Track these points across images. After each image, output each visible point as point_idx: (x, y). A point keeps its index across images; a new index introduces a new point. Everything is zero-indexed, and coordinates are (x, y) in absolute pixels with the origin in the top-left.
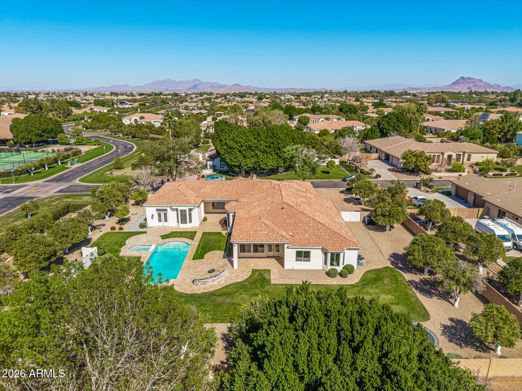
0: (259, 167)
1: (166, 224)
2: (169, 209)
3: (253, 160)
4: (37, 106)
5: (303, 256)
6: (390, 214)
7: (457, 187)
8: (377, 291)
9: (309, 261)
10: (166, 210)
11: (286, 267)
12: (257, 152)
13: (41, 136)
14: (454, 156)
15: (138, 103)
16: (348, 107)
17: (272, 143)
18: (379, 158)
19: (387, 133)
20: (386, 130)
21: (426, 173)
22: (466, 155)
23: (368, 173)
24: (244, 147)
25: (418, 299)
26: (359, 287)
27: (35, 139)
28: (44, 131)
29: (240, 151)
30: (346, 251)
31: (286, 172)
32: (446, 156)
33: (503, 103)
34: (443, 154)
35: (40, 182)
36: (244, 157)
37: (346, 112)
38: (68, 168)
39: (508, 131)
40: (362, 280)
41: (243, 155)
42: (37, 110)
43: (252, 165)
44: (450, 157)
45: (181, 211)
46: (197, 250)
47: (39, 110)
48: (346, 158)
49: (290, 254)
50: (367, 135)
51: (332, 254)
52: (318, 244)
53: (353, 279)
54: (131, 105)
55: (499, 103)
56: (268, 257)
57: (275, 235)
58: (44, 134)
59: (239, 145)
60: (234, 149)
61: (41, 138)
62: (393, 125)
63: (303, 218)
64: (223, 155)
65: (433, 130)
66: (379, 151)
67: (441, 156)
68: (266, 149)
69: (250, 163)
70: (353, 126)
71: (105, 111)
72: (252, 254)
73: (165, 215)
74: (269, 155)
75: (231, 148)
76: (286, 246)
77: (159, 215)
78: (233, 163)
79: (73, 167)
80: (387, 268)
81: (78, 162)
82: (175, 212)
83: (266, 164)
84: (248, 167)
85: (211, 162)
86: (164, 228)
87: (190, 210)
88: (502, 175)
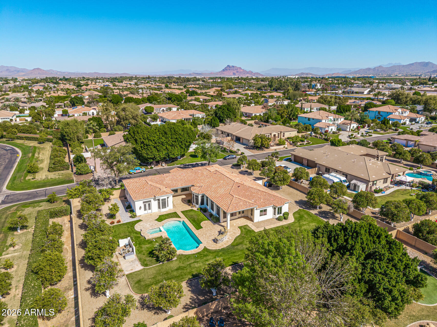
0: (168, 157)
1: (150, 211)
2: (152, 200)
3: (165, 152)
5: (264, 212)
6: (284, 179)
7: (295, 156)
8: (306, 222)
9: (266, 214)
10: (150, 201)
11: (255, 222)
12: (167, 146)
14: (277, 135)
16: (175, 96)
17: (176, 139)
19: (223, 120)
21: (267, 148)
22: (282, 133)
23: (236, 152)
29: (154, 147)
30: (284, 205)
31: (182, 157)
32: (272, 136)
33: (265, 88)
34: (271, 134)
36: (158, 151)
37: (175, 100)
40: (295, 219)
41: (157, 149)
44: (275, 135)
45: (162, 200)
46: (192, 223)
49: (257, 213)
50: (211, 122)
51: (279, 208)
52: (270, 204)
53: (291, 220)
55: (263, 88)
56: (239, 218)
59: (154, 142)
64: (140, 151)
65: (245, 114)
66: (230, 135)
67: (270, 136)
68: (173, 143)
69: (163, 154)
70: (193, 114)
73: (149, 205)
74: (176, 147)
75: (147, 145)
76: (255, 209)
77: (145, 206)
78: (149, 157)
80: (299, 210)
82: (157, 202)
83: (173, 154)
84: (161, 158)
87: (168, 198)
88: (304, 144)
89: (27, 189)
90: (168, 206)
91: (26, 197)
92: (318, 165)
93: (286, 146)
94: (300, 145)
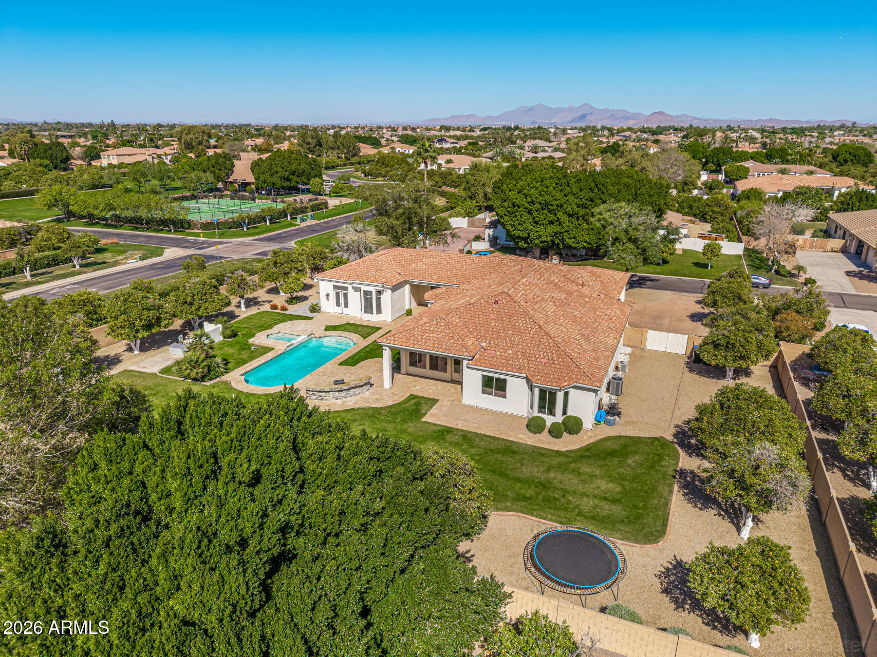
0: (563, 243)
1: (346, 311)
2: (350, 287)
3: (554, 228)
4: (315, 141)
5: (495, 386)
8: (598, 472)
9: (505, 396)
10: (346, 289)
11: (465, 399)
12: (560, 214)
13: (288, 179)
15: (466, 142)
16: (852, 151)
17: (590, 201)
18: (844, 251)
23: (790, 273)
24: (537, 205)
25: (666, 505)
26: (568, 457)
27: (279, 183)
28: (293, 173)
29: (530, 212)
30: (572, 392)
35: (248, 239)
36: (536, 223)
38: (296, 225)
40: (588, 448)
41: (534, 218)
42: (315, 147)
43: (549, 239)
45: (365, 292)
46: (358, 353)
47: (318, 147)
48: (761, 243)
49: (472, 378)
51: (543, 391)
52: (520, 369)
53: (568, 443)
54: (454, 143)
56: (453, 382)
57: (452, 341)
58: (292, 176)
59: (529, 200)
60: (519, 208)
61: (288, 183)
63: (521, 323)
66: (847, 235)
68: (576, 209)
69: (545, 233)
70: (833, 187)
71: (411, 151)
72: (427, 371)
73: (346, 296)
74: (581, 221)
75: (515, 206)
76: (465, 363)
77: (338, 294)
78: (517, 233)
79: (303, 224)
80: (658, 439)
81: (312, 218)
82: (358, 293)
84: (542, 242)
85: (492, 230)
87: (379, 293)
90: (379, 311)
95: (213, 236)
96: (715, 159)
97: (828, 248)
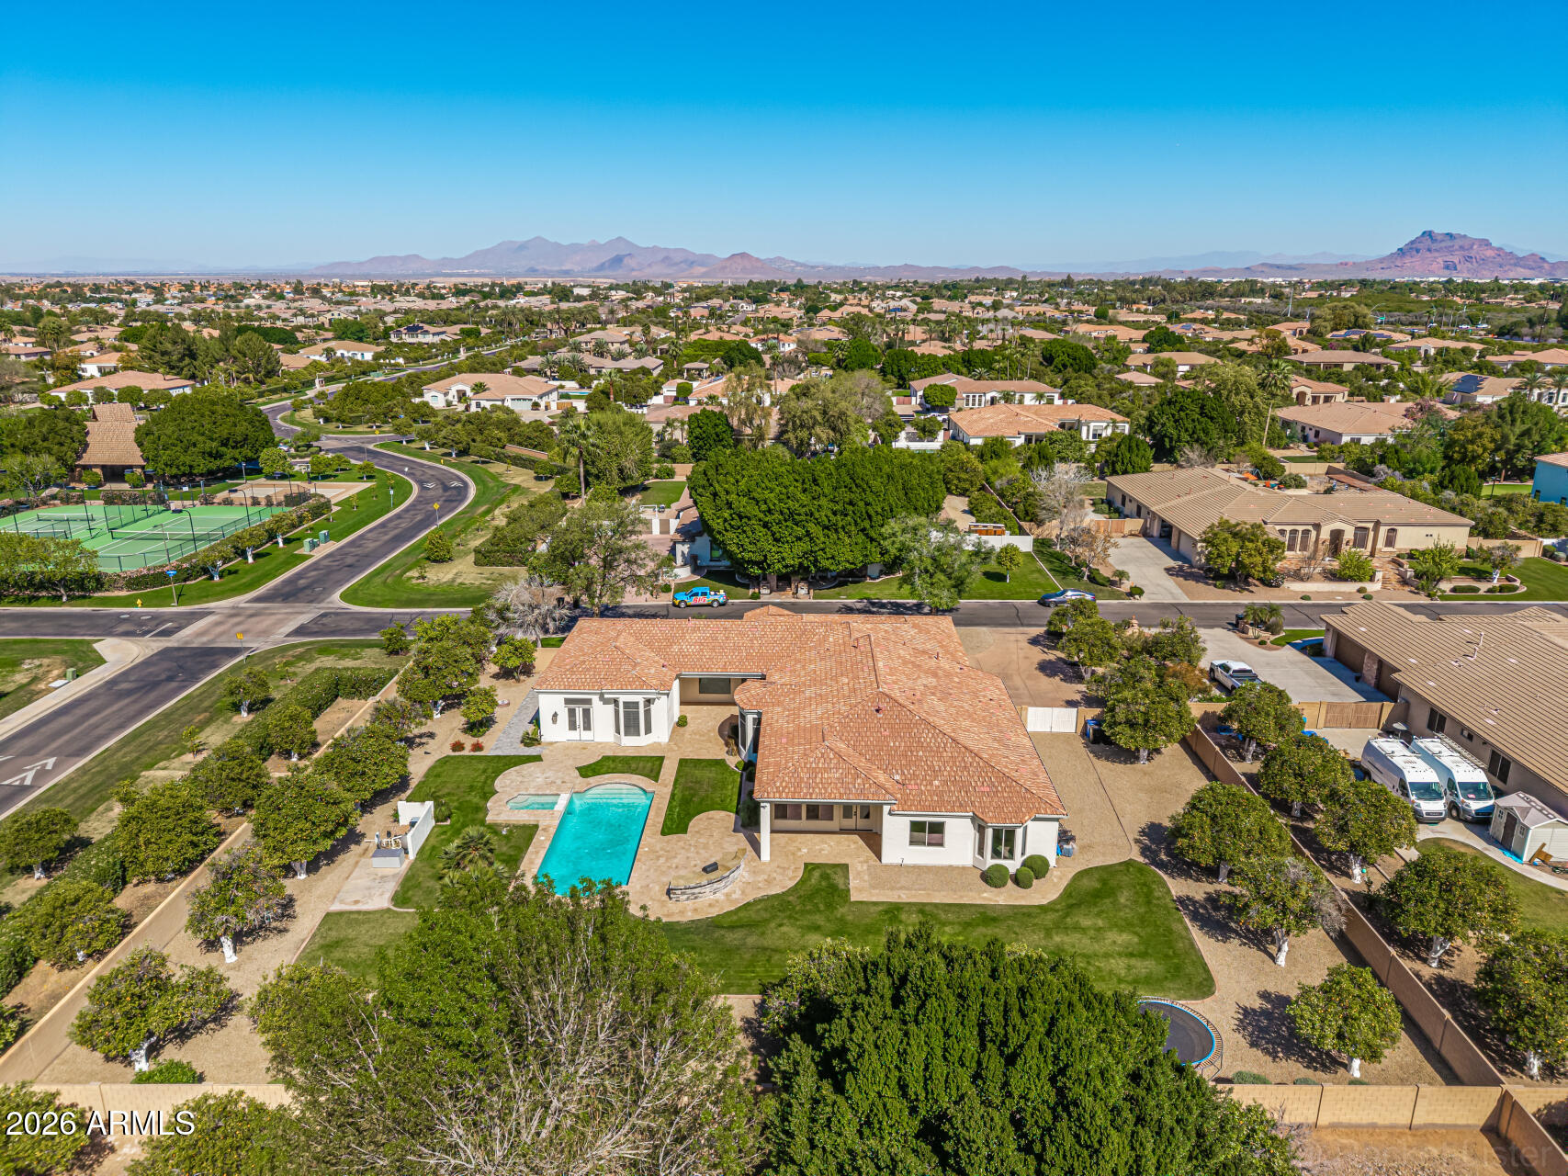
0: (815, 566)
1: (586, 735)
2: (595, 699)
3: (804, 546)
4: (180, 348)
5: (926, 832)
7: (1339, 637)
8: (1100, 923)
9: (941, 845)
10: (589, 702)
11: (885, 860)
12: (812, 527)
14: (1349, 534)
15: (457, 328)
16: (1070, 351)
17: (851, 503)
18: (1145, 533)
19: (1172, 449)
20: (1171, 440)
21: (1266, 583)
22: (1383, 531)
23: (1109, 581)
24: (777, 516)
25: (1192, 944)
26: (1057, 911)
27: (203, 465)
28: (225, 443)
29: (765, 525)
30: (1030, 824)
31: (886, 574)
32: (1325, 534)
33: (1538, 329)
34: (1317, 527)
35: (241, 600)
36: (777, 540)
37: (1065, 366)
38: (305, 558)
39: (1519, 448)
40: (1068, 893)
41: (773, 534)
42: (181, 360)
43: (797, 561)
44: (1337, 536)
45: (626, 704)
46: (670, 808)
47: (187, 360)
48: (1052, 529)
49: (895, 829)
50: (1117, 455)
51: (997, 833)
52: (962, 807)
53: (1045, 893)
54: (438, 334)
55: (1525, 330)
56: (843, 831)
57: (859, 781)
58: (224, 449)
59: (764, 507)
60: (749, 519)
61: (218, 462)
62: (1190, 426)
63: (927, 737)
64: (719, 533)
65: (1311, 434)
66: (1143, 511)
67: (1314, 534)
68: (833, 518)
69: (791, 555)
70: (1079, 421)
71: (368, 356)
72: (804, 823)
73: (587, 713)
74: (842, 535)
75: (741, 518)
76: (886, 809)
77: (572, 713)
78: (747, 556)
79: (319, 553)
80: (1129, 864)
81: (327, 538)
82: (611, 707)
83: (833, 558)
84: (786, 567)
85: (687, 546)
86: (584, 746)
87: (649, 702)
88: (1477, 590)
89: (378, 604)
90: (648, 730)
91: (357, 625)
92: (1403, 693)
93: (1373, 587)
94: (1454, 590)
95: (163, 600)
96: (896, 369)
97: (1126, 532)
